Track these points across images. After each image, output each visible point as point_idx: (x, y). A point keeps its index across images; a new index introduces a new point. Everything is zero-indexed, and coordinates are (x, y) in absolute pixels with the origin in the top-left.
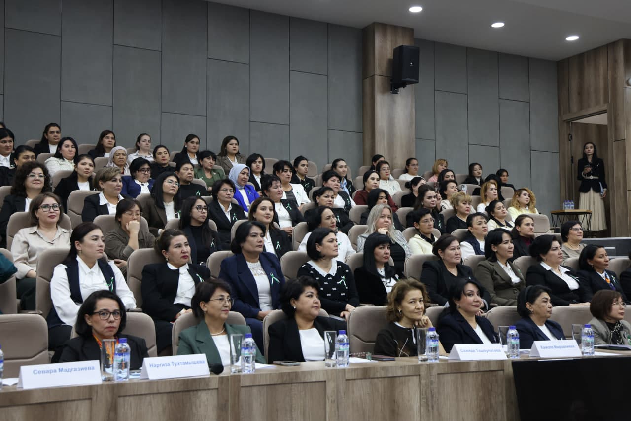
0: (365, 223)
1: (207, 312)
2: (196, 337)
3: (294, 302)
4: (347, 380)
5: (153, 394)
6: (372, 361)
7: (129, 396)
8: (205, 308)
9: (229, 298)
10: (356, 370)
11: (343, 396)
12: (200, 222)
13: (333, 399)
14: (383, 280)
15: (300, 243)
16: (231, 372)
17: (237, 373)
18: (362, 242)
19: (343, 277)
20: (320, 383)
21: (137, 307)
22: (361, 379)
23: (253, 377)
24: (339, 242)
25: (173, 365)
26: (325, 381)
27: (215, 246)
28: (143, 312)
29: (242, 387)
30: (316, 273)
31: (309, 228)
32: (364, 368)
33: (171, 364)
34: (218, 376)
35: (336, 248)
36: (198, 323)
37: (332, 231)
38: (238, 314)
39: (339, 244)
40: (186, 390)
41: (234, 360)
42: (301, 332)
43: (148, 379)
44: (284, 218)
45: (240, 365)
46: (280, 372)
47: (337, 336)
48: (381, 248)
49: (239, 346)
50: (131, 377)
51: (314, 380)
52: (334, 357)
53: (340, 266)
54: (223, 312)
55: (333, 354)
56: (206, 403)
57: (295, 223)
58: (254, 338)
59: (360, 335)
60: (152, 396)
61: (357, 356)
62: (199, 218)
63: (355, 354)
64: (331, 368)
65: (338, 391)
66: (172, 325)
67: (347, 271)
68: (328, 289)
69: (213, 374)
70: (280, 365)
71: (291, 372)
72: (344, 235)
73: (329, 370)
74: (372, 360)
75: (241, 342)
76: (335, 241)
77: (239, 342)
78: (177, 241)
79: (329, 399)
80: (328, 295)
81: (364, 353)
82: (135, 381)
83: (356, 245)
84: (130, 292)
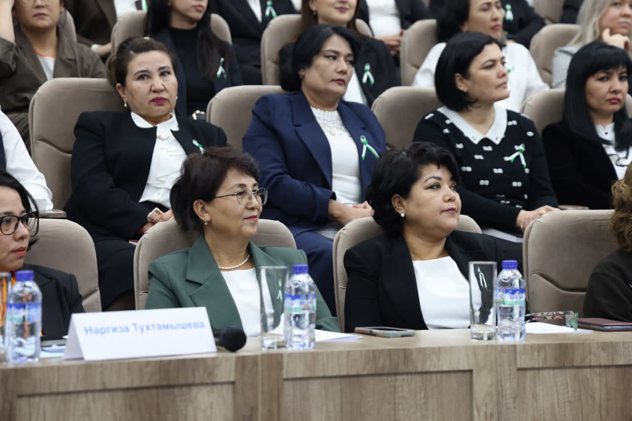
0: (573, 21)
1: (210, 222)
2: (185, 273)
3: (400, 202)
4: (519, 370)
5: (94, 391)
6: (579, 330)
7: (41, 395)
8: (205, 213)
9: (257, 188)
10: (540, 348)
11: (512, 405)
12: (191, 20)
13: (489, 411)
14: (610, 150)
15: (418, 67)
16: (263, 346)
17: (275, 350)
18: (562, 63)
19: (521, 147)
20: (460, 375)
21: (55, 208)
22: (553, 368)
23: (311, 358)
24: (508, 66)
25: (136, 329)
26: (471, 371)
27: (225, 76)
28: (69, 217)
29: (287, 379)
30: (457, 134)
31: (441, 34)
32: (561, 345)
33: (132, 328)
34: (232, 355)
35: (500, 81)
36: (191, 244)
37: (490, 41)
38: (278, 225)
39: (509, 71)
40: (164, 383)
41: (270, 321)
42: (417, 264)
43: (82, 359)
44: (381, 11)
45: (282, 333)
46: (371, 349)
47: (499, 273)
48: (601, 79)
49: (280, 292)
50: (43, 355)
51: (445, 368)
52: (491, 318)
53: (514, 123)
54: (247, 221)
55: (489, 313)
56: (209, 411)
57: (407, 23)
58: (311, 274)
59: (553, 276)
60: (90, 395)
61: (544, 320)
62: (189, 10)
63: (539, 314)
64: (485, 342)
65: (500, 394)
66: (134, 247)
67: (530, 134)
68: (482, 170)
69: (222, 351)
70: (371, 334)
71: (394, 350)
72: (520, 48)
73: (479, 347)
74: (579, 327)
75: (284, 283)
76: (499, 64)
77: (280, 284)
78: (141, 64)
79: (479, 411)
80: (482, 182)
81: (561, 313)
82: (54, 363)
83: (550, 72)
84: (38, 173)
